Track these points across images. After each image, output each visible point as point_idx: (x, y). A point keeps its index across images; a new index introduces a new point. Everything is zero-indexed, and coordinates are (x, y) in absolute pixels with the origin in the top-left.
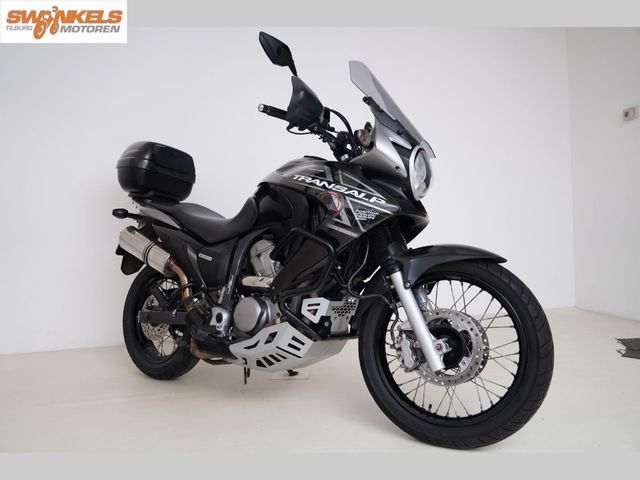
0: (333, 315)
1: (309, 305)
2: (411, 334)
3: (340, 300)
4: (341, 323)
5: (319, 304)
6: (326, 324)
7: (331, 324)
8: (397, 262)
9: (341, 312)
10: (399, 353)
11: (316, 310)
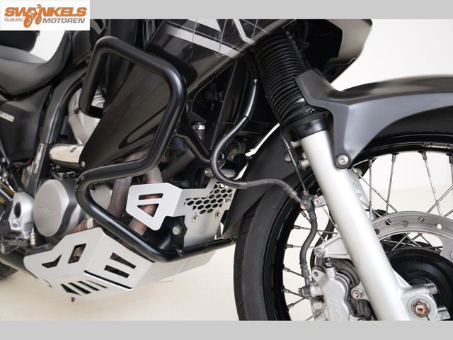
0: (189, 213)
1: (142, 197)
2: (347, 268)
3: (205, 186)
4: (205, 225)
5: (160, 196)
6: (176, 231)
7: (184, 229)
8: (319, 109)
9: (205, 206)
10: (318, 305)
11: (156, 206)
